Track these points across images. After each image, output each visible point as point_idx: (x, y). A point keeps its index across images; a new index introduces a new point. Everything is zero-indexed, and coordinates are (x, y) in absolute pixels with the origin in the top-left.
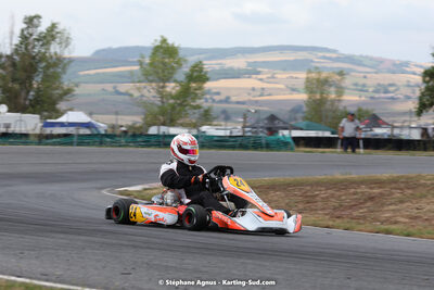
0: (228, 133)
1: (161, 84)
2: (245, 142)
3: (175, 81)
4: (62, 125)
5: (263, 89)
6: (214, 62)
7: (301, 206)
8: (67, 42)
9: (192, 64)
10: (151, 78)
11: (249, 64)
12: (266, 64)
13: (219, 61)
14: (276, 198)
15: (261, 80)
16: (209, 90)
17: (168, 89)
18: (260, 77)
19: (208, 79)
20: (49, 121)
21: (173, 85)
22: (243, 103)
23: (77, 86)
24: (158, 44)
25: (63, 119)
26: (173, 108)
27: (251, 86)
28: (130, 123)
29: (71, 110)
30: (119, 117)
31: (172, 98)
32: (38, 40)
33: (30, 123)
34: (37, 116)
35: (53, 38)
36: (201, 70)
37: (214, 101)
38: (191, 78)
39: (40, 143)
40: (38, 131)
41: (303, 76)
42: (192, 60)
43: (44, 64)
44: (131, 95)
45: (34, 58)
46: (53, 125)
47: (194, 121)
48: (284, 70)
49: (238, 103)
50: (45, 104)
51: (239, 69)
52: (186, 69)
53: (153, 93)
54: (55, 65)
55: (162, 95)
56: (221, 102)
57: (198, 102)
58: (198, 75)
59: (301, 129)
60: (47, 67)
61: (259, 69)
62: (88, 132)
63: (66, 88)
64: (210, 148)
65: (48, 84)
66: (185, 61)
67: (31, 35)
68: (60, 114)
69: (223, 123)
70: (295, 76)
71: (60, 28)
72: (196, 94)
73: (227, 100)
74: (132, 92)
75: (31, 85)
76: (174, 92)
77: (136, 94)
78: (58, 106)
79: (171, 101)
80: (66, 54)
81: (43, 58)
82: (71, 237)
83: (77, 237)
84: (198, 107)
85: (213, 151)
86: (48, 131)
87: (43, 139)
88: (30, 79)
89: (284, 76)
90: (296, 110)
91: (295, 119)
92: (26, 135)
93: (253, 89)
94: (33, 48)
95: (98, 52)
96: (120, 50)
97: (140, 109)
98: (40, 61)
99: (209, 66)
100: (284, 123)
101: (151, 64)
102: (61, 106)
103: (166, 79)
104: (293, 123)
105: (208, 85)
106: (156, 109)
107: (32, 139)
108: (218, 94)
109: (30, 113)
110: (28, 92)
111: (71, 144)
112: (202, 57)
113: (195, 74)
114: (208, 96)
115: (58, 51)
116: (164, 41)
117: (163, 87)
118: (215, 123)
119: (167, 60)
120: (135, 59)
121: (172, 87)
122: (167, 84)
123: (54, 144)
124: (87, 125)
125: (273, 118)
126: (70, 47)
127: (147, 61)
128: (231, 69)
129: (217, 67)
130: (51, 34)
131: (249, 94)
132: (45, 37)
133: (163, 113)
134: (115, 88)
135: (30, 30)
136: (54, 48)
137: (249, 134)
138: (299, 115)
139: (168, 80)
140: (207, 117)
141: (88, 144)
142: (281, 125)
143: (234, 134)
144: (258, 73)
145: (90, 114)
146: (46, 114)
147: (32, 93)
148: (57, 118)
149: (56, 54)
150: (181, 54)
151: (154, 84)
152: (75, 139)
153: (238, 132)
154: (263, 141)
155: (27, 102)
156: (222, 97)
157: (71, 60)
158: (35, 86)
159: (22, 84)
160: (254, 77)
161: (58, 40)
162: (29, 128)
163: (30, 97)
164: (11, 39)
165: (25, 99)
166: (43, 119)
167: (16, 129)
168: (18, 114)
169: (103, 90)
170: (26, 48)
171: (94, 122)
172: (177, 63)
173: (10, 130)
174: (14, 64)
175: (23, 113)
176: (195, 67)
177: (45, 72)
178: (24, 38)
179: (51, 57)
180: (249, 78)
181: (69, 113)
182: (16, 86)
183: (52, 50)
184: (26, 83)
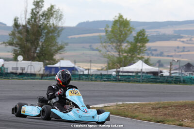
1: (119, 44)
2: (169, 79)
3: (128, 42)
6: (153, 30)
8: (60, 17)
10: (112, 40)
11: (175, 31)
15: (183, 42)
17: (123, 47)
18: (182, 40)
20: (49, 66)
21: (126, 44)
22: (171, 56)
23: (67, 45)
24: (117, 18)
25: (57, 65)
26: (126, 57)
29: (62, 59)
30: (92, 64)
31: (126, 52)
32: (43, 16)
33: (37, 67)
34: (42, 63)
35: (52, 15)
36: (144, 34)
37: (153, 55)
38: (137, 39)
39: (41, 79)
40: (42, 72)
42: (139, 29)
43: (46, 31)
44: (100, 51)
50: (46, 56)
51: (169, 35)
52: (134, 34)
54: (53, 31)
55: (119, 51)
56: (157, 55)
57: (142, 55)
58: (142, 38)
60: (48, 33)
61: (182, 35)
63: (59, 46)
65: (47, 43)
66: (134, 29)
67: (38, 13)
68: (55, 62)
72: (140, 50)
74: (100, 48)
75: (38, 44)
78: (54, 57)
79: (125, 54)
80: (60, 24)
81: (45, 27)
85: (149, 84)
88: (37, 39)
93: (178, 47)
94: (39, 21)
95: (80, 24)
96: (94, 22)
97: (106, 60)
98: (44, 29)
99: (149, 33)
101: (112, 32)
102: (57, 57)
103: (121, 42)
105: (148, 45)
107: (37, 77)
108: (156, 50)
109: (37, 61)
110: (36, 49)
113: (140, 37)
114: (149, 52)
115: (55, 23)
116: (121, 17)
117: (120, 46)
121: (125, 46)
122: (122, 44)
125: (189, 65)
126: (62, 20)
127: (110, 29)
128: (164, 35)
129: (155, 34)
132: (47, 14)
134: (90, 46)
136: (53, 21)
144: (182, 37)
145: (75, 62)
146: (47, 62)
147: (38, 49)
149: (53, 24)
150: (131, 25)
154: (182, 79)
155: (35, 55)
156: (158, 52)
157: (63, 29)
158: (40, 44)
159: (32, 43)
160: (178, 39)
161: (55, 16)
162: (36, 70)
163: (37, 51)
164: (26, 15)
165: (34, 52)
166: (45, 65)
167: (28, 71)
168: (30, 62)
169: (83, 47)
170: (35, 21)
171: (76, 67)
172: (128, 31)
173: (24, 72)
174: (27, 31)
175: (33, 61)
176: (140, 33)
177: (46, 36)
178: (34, 15)
179: (51, 26)
180: (176, 40)
181: (61, 61)
182: (29, 44)
183: (51, 22)
184: (35, 42)
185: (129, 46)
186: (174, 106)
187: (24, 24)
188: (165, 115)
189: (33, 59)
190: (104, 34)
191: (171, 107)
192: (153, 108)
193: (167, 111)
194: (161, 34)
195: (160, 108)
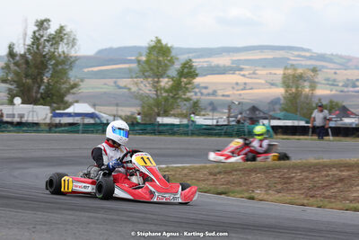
0: (215, 123)
1: (156, 80)
2: (230, 130)
3: (168, 77)
4: (69, 115)
5: (245, 84)
6: (203, 60)
7: (279, 187)
8: (73, 43)
9: (183, 62)
11: (233, 62)
12: (247, 62)
13: (206, 59)
14: (256, 180)
15: (244, 75)
16: (199, 85)
17: (162, 84)
18: (242, 73)
19: (197, 75)
20: (58, 111)
21: (166, 80)
22: (228, 96)
23: (82, 81)
24: (153, 44)
25: (70, 110)
26: (166, 100)
27: (235, 81)
28: (129, 114)
29: (77, 102)
30: (120, 108)
31: (166, 91)
32: (48, 41)
33: (41, 113)
34: (48, 107)
35: (62, 39)
36: (191, 67)
37: (202, 94)
38: (181, 74)
39: (50, 131)
40: (48, 121)
41: (280, 72)
42: (183, 58)
43: (54, 61)
44: (129, 89)
45: (44, 56)
46: (61, 115)
47: (184, 112)
48: (264, 67)
49: (223, 96)
50: (54, 97)
51: (224, 66)
52: (177, 66)
53: (149, 87)
54: (63, 62)
56: (209, 94)
57: (189, 95)
58: (188, 72)
59: (279, 119)
60: (56, 65)
61: (242, 66)
62: (92, 121)
63: (72, 83)
64: (199, 135)
65: (55, 80)
66: (177, 59)
67: (42, 36)
68: (68, 105)
69: (211, 113)
70: (273, 72)
71: (68, 30)
72: (187, 89)
73: (214, 93)
74: (131, 87)
75: (42, 80)
76: (167, 86)
77: (134, 89)
78: (66, 99)
79: (165, 94)
80: (73, 53)
81: (52, 56)
82: (77, 213)
83: (83, 213)
84: (188, 99)
85: (202, 138)
86: (57, 120)
87: (52, 127)
88: (41, 74)
89: (264, 72)
90: (274, 102)
91: (274, 110)
92: (37, 124)
93: (237, 84)
94: (44, 47)
95: (100, 52)
96: (120, 49)
97: (138, 102)
98: (50, 59)
99: (198, 63)
100: (264, 113)
101: (147, 62)
102: (68, 98)
103: (159, 75)
104: (271, 113)
105: (197, 80)
106: (151, 101)
107: (43, 127)
108: (206, 88)
109: (42, 104)
110: (39, 87)
111: (77, 132)
112: (191, 55)
113: (186, 70)
114: (197, 90)
115: (66, 51)
116: (159, 41)
117: (158, 82)
118: (203, 113)
119: (161, 59)
120: (133, 58)
121: (165, 82)
122: (161, 79)
123: (63, 132)
124: (92, 116)
125: (254, 109)
126: (76, 47)
127: (144, 58)
128: (218, 66)
129: (205, 65)
130: (60, 36)
131: (233, 88)
132: (53, 38)
133: (158, 104)
134: (115, 82)
135: (41, 33)
136: (62, 48)
137: (234, 123)
138: (277, 107)
139: (162, 76)
140: (196, 108)
141: (92, 132)
142: (262, 115)
143: (220, 123)
144: (241, 69)
145: (94, 106)
146: (55, 105)
147: (43, 87)
148: (64, 109)
149: (63, 52)
150: (173, 53)
151: (150, 80)
152: (81, 128)
153: (223, 121)
154: (246, 130)
155: (39, 96)
156: (210, 91)
157: (77, 58)
158: (45, 81)
159: (34, 79)
160: (237, 72)
161: (65, 41)
162: (40, 118)
163: (41, 91)
164: (25, 40)
165: (37, 92)
166: (53, 110)
167: (29, 118)
168: (31, 106)
169: (105, 84)
170: (37, 48)
171: (97, 112)
172: (169, 61)
173: (24, 120)
174: (27, 62)
175: (35, 104)
176: (185, 64)
177: (54, 69)
178: (36, 39)
179: (60, 55)
180: (233, 74)
181: (76, 104)
182: (29, 81)
183: (60, 50)
184: (37, 78)
185: (170, 83)
186: (240, 170)
187: (22, 52)
188: (228, 183)
189: (35, 102)
190: (134, 66)
191: (236, 171)
192: (211, 174)
193: (231, 178)
194: (213, 64)
195: (220, 173)
